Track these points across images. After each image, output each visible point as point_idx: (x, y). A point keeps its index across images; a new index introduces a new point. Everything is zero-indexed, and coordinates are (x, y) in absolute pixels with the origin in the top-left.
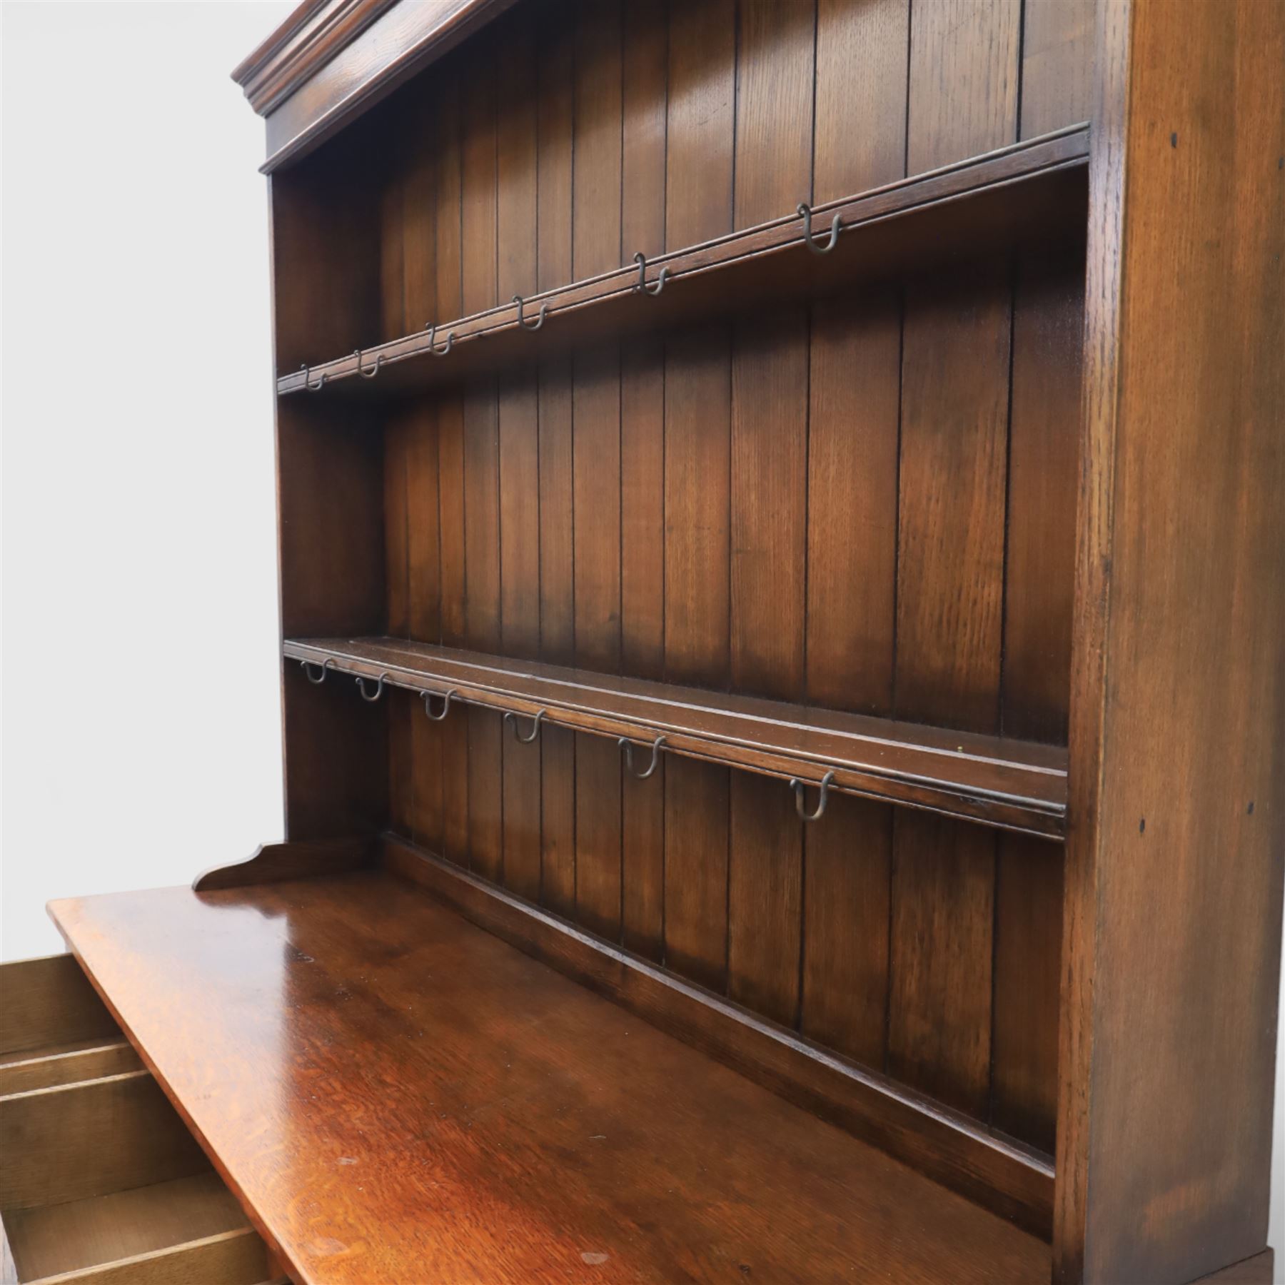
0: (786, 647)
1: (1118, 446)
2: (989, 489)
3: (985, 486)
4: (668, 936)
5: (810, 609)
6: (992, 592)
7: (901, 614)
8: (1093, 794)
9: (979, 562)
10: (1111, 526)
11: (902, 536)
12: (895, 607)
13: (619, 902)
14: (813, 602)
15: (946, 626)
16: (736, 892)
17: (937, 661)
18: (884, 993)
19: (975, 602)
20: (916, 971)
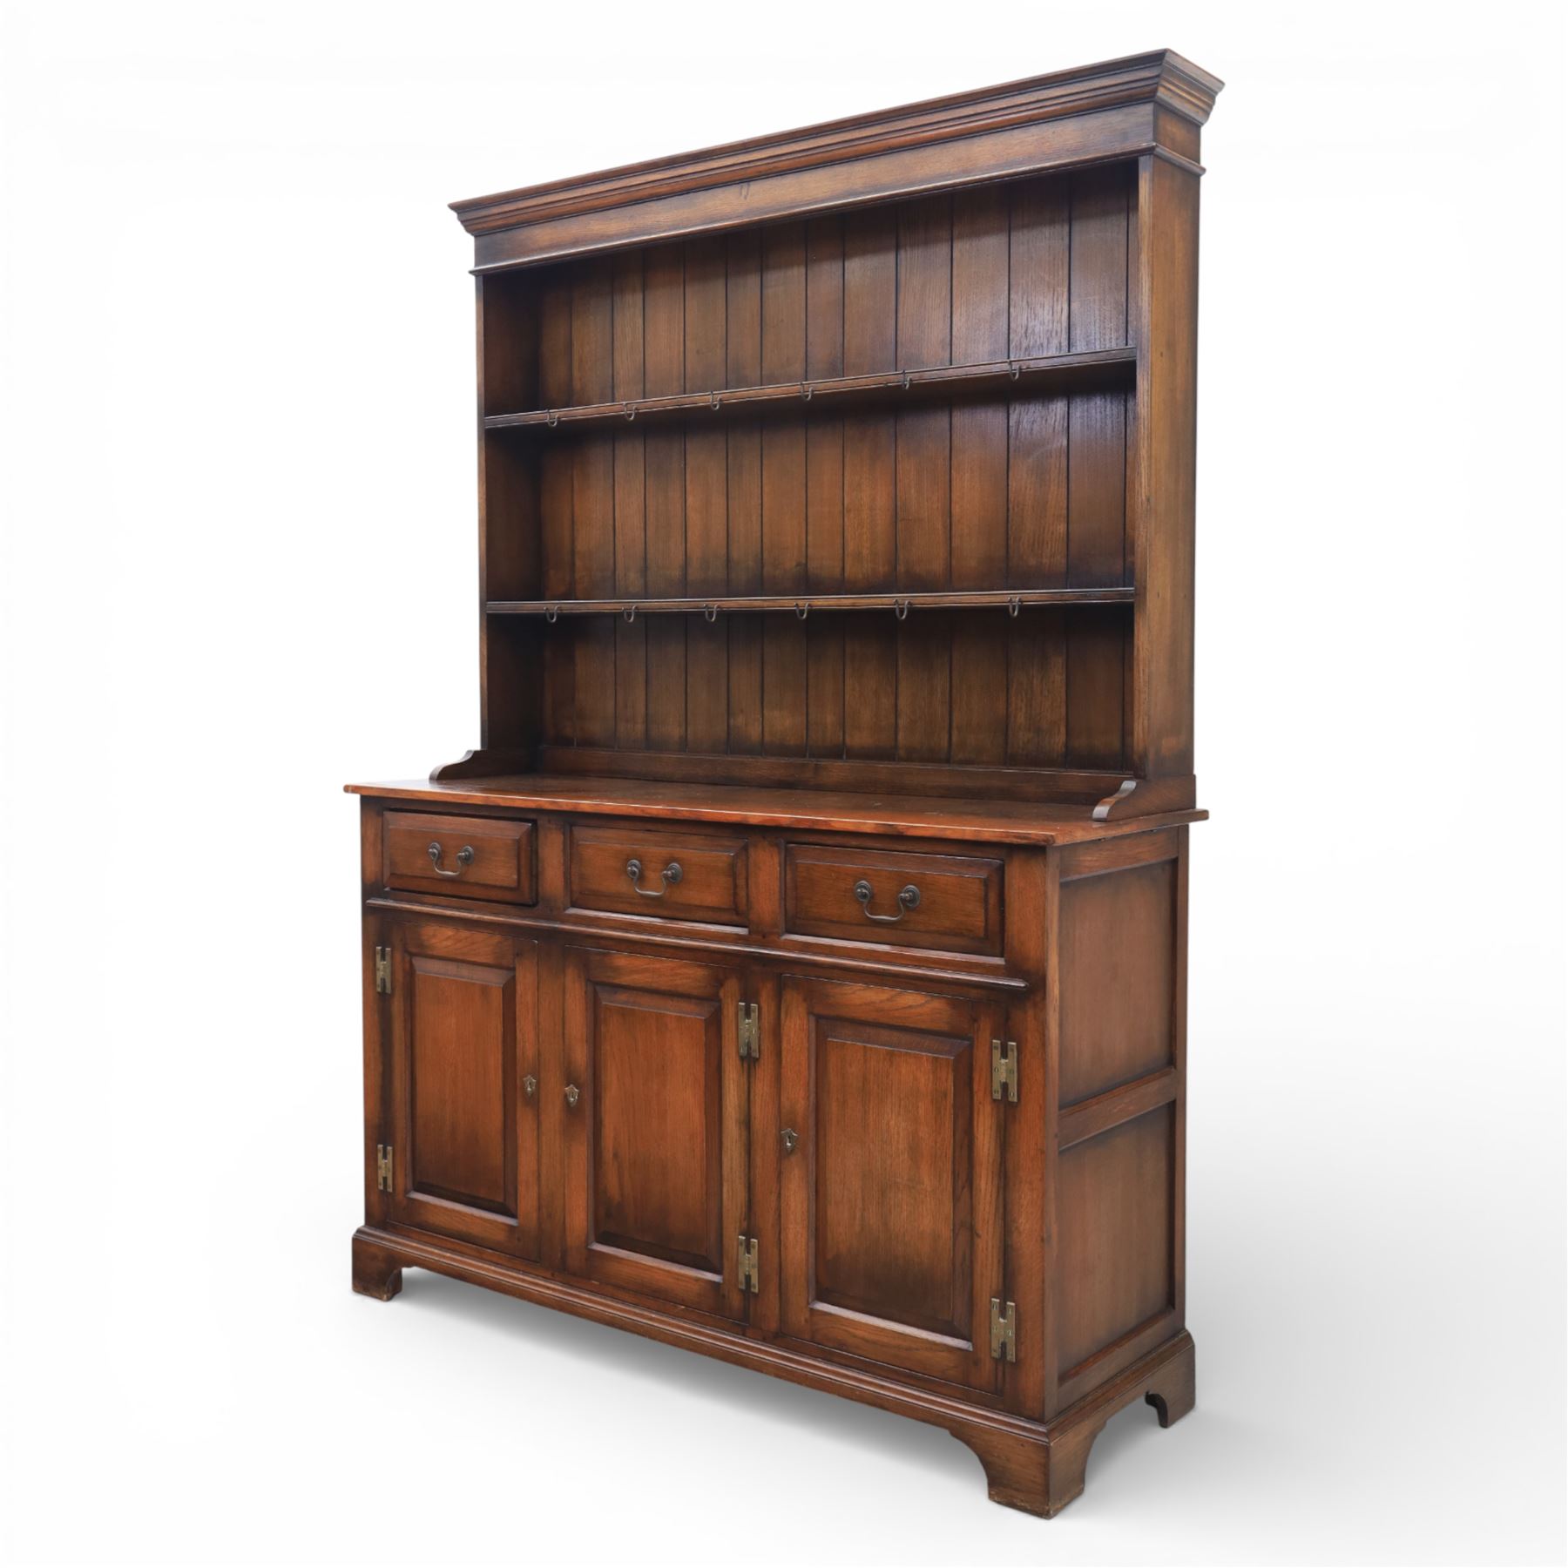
0: (938, 566)
1: (1150, 457)
2: (1059, 482)
3: (1056, 481)
4: (848, 741)
5: (953, 545)
6: (1062, 528)
7: (1011, 542)
8: (1145, 581)
9: (1054, 515)
10: (1149, 485)
11: (1011, 506)
12: (1007, 539)
13: (805, 731)
14: (956, 542)
15: (1036, 545)
16: (902, 703)
17: (1032, 562)
18: (1004, 726)
19: (1052, 533)
20: (1024, 710)
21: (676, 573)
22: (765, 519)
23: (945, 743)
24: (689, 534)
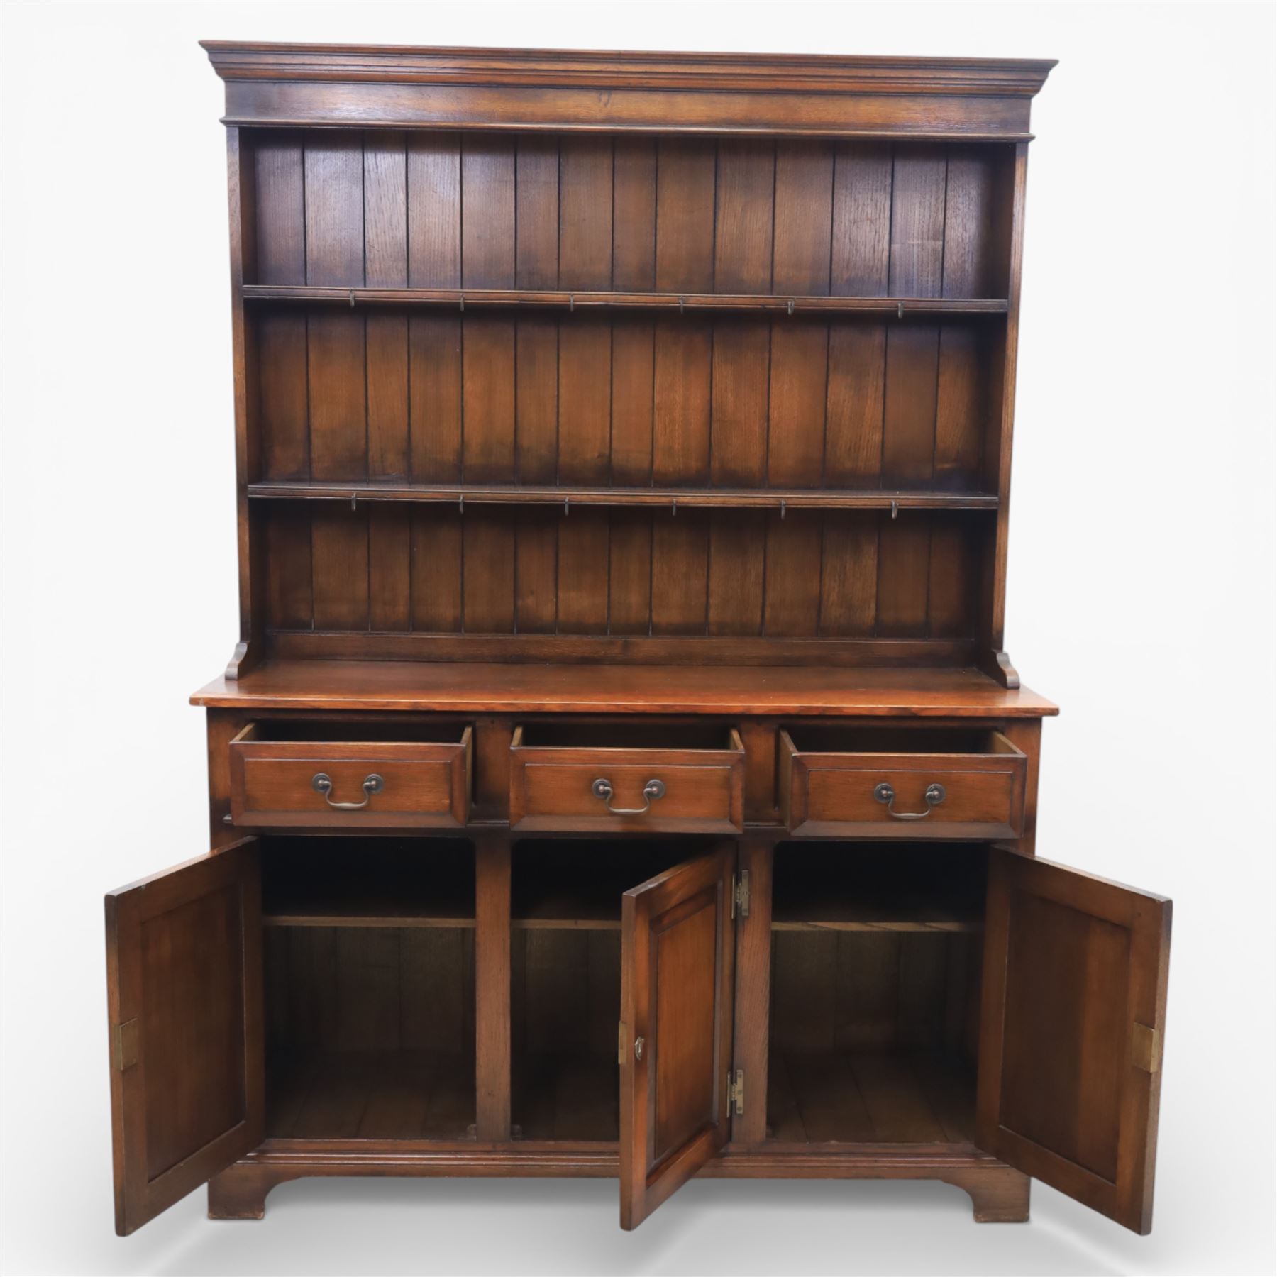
0: (754, 463)
8: (1008, 493)
9: (870, 425)
13: (606, 611)
14: (773, 443)
15: (853, 450)
16: (714, 585)
17: (848, 465)
18: (819, 604)
19: (868, 441)
20: (836, 590)
21: (450, 457)
22: (561, 410)
23: (758, 619)
24: (467, 420)
